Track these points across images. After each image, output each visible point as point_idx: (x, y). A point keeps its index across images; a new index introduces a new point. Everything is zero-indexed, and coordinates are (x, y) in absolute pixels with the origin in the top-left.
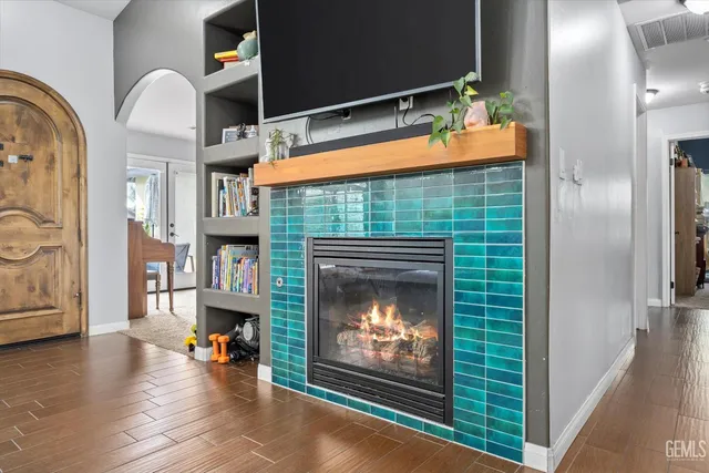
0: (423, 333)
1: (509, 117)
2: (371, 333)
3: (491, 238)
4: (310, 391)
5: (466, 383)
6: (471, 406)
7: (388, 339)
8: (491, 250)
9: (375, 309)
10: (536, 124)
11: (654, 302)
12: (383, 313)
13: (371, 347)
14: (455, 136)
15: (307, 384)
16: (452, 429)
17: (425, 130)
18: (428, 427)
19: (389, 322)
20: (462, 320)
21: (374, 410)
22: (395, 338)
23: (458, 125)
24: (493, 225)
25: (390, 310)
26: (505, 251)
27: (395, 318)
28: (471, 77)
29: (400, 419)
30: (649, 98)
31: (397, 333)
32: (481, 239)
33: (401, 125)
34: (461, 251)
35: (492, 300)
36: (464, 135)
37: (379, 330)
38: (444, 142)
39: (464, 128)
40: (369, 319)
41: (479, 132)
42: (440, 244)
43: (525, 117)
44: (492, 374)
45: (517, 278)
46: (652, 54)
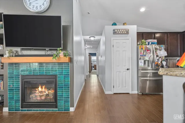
0: (52, 92)
1: (68, 56)
2: (39, 93)
3: (64, 75)
4: (21, 110)
5: (60, 100)
6: (61, 104)
7: (43, 94)
8: (64, 77)
9: (40, 87)
10: (71, 57)
11: (87, 74)
12: (42, 88)
13: (39, 97)
14: (58, 58)
15: (21, 109)
16: (57, 109)
17: (52, 56)
18: (52, 110)
19: (43, 90)
20: (59, 89)
21: (40, 110)
22: (45, 93)
23: (58, 56)
24: (64, 73)
25: (44, 87)
26: (67, 77)
27: (45, 89)
28: (61, 48)
29: (46, 110)
30: (86, 47)
31: (45, 92)
32: (63, 75)
33: (46, 54)
34: (59, 77)
35: (64, 85)
36: (59, 58)
37: (41, 92)
38: (55, 59)
39: (59, 56)
40: (38, 90)
41: (62, 58)
42: (55, 76)
43: (70, 55)
44: (65, 98)
45: (69, 81)
46: (86, 42)
